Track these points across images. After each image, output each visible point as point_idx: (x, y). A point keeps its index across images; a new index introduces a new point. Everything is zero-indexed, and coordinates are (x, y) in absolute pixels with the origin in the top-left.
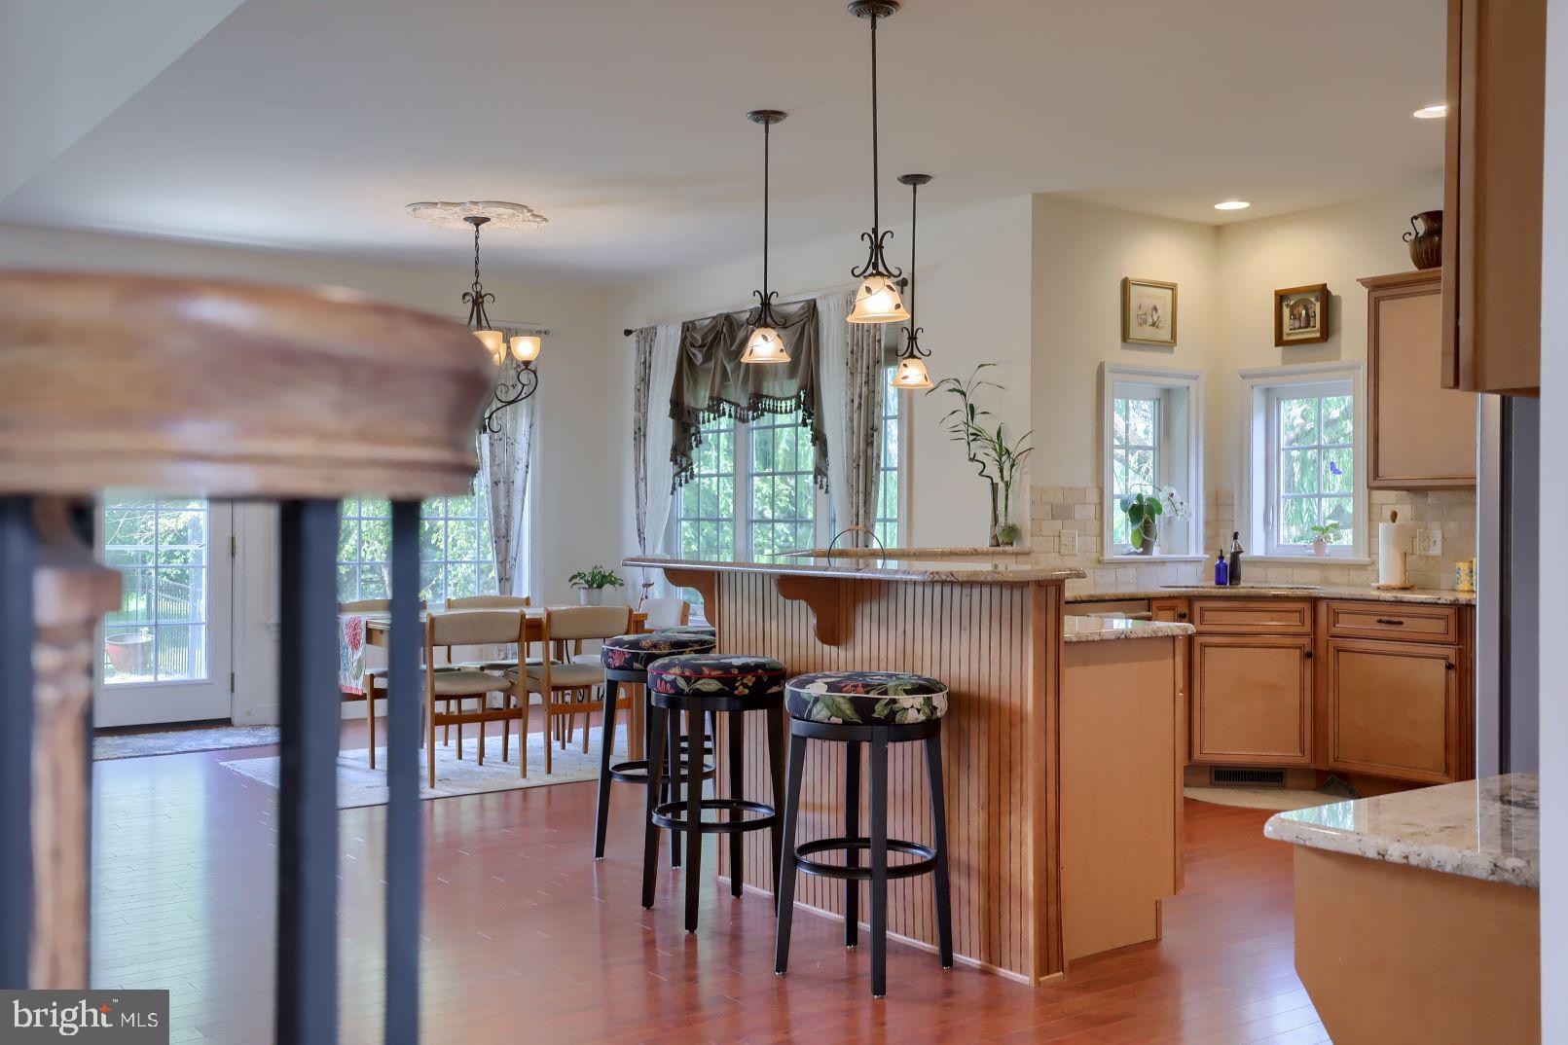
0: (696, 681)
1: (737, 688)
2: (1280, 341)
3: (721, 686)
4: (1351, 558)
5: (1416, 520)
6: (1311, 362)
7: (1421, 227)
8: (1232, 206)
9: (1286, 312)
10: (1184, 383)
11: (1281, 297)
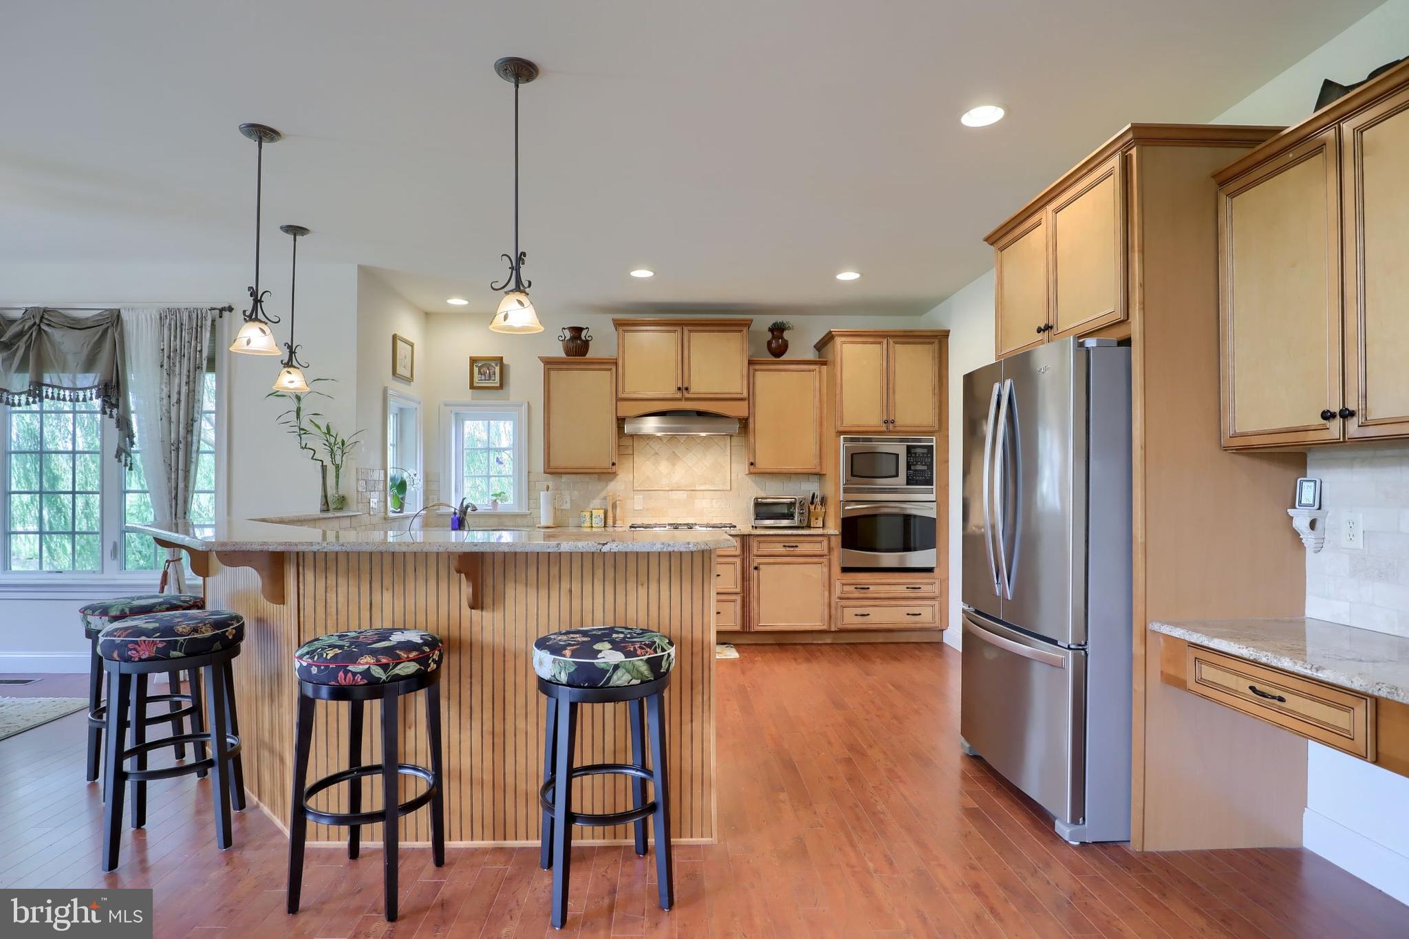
0: (394, 668)
1: (429, 665)
2: (472, 387)
3: (418, 666)
4: (516, 510)
5: (556, 490)
6: (489, 399)
7: (568, 335)
8: (457, 302)
9: (476, 370)
10: (414, 405)
11: (473, 361)
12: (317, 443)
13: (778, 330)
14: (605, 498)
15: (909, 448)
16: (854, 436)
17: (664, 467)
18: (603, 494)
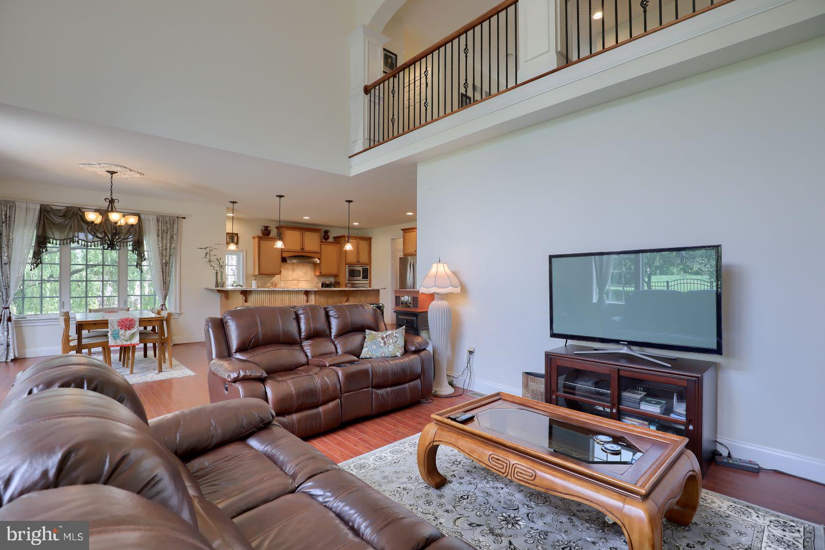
7: (263, 229)
12: (215, 264)
13: (326, 232)
14: (272, 283)
15: (363, 269)
16: (350, 265)
17: (290, 273)
18: (272, 281)
